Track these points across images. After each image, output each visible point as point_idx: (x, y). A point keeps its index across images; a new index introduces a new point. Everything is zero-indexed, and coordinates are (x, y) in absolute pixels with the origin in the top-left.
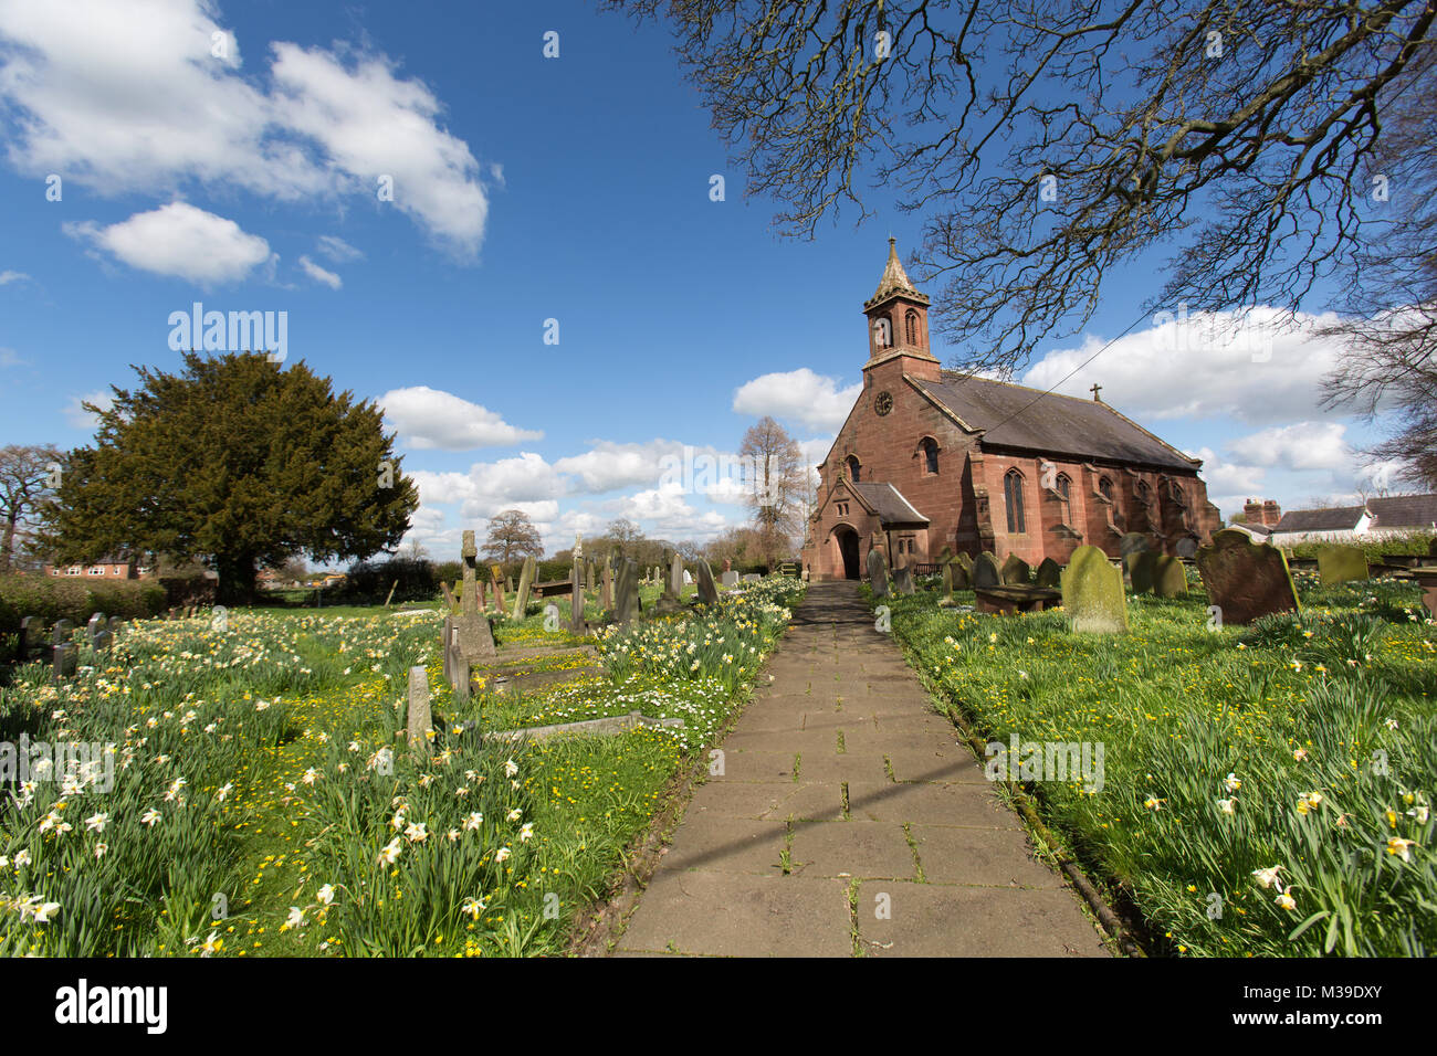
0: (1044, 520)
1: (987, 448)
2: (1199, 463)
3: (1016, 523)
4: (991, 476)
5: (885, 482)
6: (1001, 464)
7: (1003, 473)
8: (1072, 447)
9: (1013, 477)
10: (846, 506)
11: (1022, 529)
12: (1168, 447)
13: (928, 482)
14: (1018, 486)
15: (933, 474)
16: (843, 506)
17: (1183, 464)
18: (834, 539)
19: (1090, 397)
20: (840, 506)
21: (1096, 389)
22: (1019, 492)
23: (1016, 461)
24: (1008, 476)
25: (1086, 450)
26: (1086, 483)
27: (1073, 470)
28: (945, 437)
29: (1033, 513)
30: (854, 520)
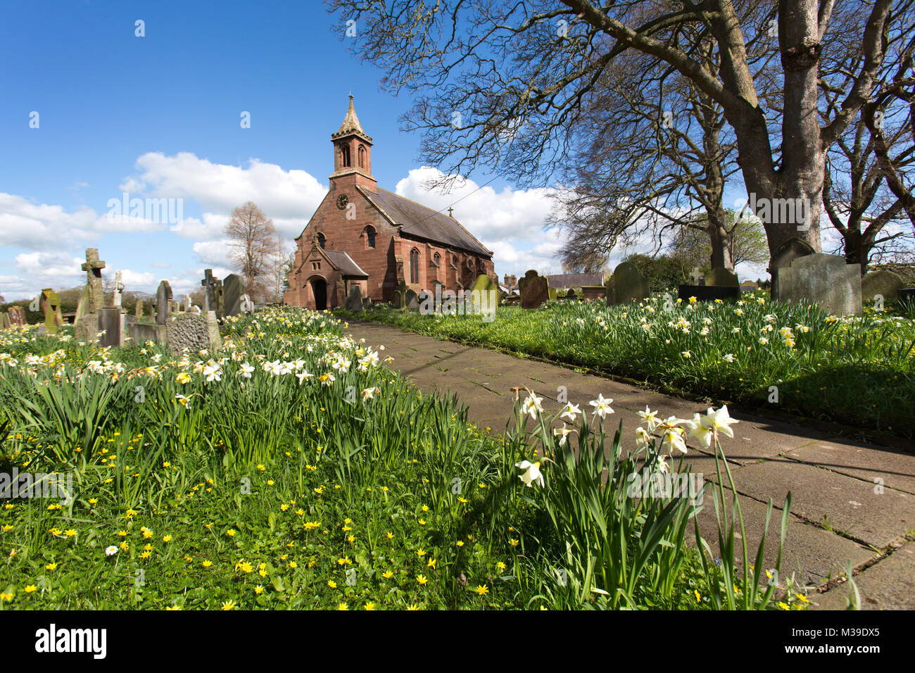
0: (428, 277)
1: (404, 235)
2: (492, 253)
3: (415, 279)
4: (404, 250)
5: (341, 251)
6: (408, 245)
7: (410, 250)
8: (441, 239)
9: (414, 252)
10: (319, 264)
11: (417, 283)
12: (480, 244)
13: (369, 252)
14: (416, 257)
15: (371, 248)
16: (316, 264)
17: (484, 252)
18: (309, 285)
19: (447, 214)
20: (314, 264)
21: (451, 210)
22: (417, 261)
23: (416, 244)
24: (412, 252)
25: (446, 241)
26: (448, 260)
27: (442, 251)
28: (380, 226)
29: (423, 273)
30: (324, 273)
